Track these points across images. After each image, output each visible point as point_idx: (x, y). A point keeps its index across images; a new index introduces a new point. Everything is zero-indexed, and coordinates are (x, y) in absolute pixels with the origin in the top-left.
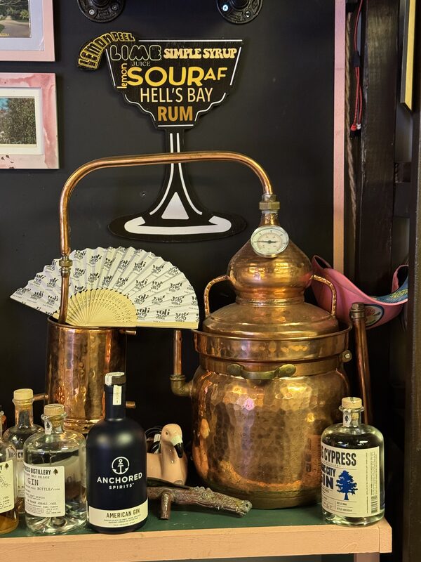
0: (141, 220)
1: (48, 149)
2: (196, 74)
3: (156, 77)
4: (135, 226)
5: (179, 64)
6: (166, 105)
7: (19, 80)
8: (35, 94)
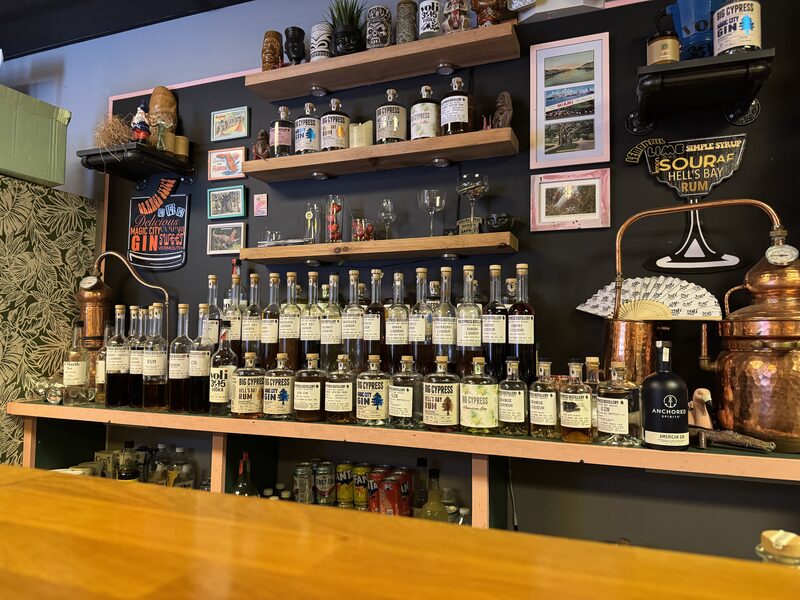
0: (668, 259)
1: (603, 215)
2: (710, 160)
3: (681, 163)
4: (664, 262)
5: (696, 155)
6: (688, 181)
7: (586, 175)
8: (597, 182)
